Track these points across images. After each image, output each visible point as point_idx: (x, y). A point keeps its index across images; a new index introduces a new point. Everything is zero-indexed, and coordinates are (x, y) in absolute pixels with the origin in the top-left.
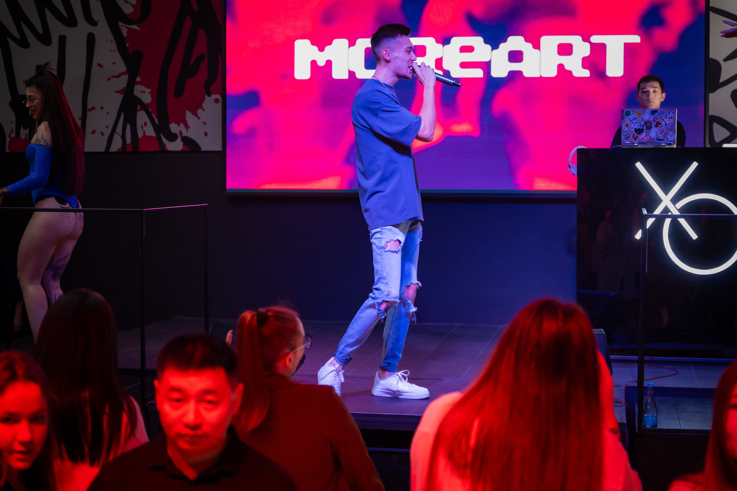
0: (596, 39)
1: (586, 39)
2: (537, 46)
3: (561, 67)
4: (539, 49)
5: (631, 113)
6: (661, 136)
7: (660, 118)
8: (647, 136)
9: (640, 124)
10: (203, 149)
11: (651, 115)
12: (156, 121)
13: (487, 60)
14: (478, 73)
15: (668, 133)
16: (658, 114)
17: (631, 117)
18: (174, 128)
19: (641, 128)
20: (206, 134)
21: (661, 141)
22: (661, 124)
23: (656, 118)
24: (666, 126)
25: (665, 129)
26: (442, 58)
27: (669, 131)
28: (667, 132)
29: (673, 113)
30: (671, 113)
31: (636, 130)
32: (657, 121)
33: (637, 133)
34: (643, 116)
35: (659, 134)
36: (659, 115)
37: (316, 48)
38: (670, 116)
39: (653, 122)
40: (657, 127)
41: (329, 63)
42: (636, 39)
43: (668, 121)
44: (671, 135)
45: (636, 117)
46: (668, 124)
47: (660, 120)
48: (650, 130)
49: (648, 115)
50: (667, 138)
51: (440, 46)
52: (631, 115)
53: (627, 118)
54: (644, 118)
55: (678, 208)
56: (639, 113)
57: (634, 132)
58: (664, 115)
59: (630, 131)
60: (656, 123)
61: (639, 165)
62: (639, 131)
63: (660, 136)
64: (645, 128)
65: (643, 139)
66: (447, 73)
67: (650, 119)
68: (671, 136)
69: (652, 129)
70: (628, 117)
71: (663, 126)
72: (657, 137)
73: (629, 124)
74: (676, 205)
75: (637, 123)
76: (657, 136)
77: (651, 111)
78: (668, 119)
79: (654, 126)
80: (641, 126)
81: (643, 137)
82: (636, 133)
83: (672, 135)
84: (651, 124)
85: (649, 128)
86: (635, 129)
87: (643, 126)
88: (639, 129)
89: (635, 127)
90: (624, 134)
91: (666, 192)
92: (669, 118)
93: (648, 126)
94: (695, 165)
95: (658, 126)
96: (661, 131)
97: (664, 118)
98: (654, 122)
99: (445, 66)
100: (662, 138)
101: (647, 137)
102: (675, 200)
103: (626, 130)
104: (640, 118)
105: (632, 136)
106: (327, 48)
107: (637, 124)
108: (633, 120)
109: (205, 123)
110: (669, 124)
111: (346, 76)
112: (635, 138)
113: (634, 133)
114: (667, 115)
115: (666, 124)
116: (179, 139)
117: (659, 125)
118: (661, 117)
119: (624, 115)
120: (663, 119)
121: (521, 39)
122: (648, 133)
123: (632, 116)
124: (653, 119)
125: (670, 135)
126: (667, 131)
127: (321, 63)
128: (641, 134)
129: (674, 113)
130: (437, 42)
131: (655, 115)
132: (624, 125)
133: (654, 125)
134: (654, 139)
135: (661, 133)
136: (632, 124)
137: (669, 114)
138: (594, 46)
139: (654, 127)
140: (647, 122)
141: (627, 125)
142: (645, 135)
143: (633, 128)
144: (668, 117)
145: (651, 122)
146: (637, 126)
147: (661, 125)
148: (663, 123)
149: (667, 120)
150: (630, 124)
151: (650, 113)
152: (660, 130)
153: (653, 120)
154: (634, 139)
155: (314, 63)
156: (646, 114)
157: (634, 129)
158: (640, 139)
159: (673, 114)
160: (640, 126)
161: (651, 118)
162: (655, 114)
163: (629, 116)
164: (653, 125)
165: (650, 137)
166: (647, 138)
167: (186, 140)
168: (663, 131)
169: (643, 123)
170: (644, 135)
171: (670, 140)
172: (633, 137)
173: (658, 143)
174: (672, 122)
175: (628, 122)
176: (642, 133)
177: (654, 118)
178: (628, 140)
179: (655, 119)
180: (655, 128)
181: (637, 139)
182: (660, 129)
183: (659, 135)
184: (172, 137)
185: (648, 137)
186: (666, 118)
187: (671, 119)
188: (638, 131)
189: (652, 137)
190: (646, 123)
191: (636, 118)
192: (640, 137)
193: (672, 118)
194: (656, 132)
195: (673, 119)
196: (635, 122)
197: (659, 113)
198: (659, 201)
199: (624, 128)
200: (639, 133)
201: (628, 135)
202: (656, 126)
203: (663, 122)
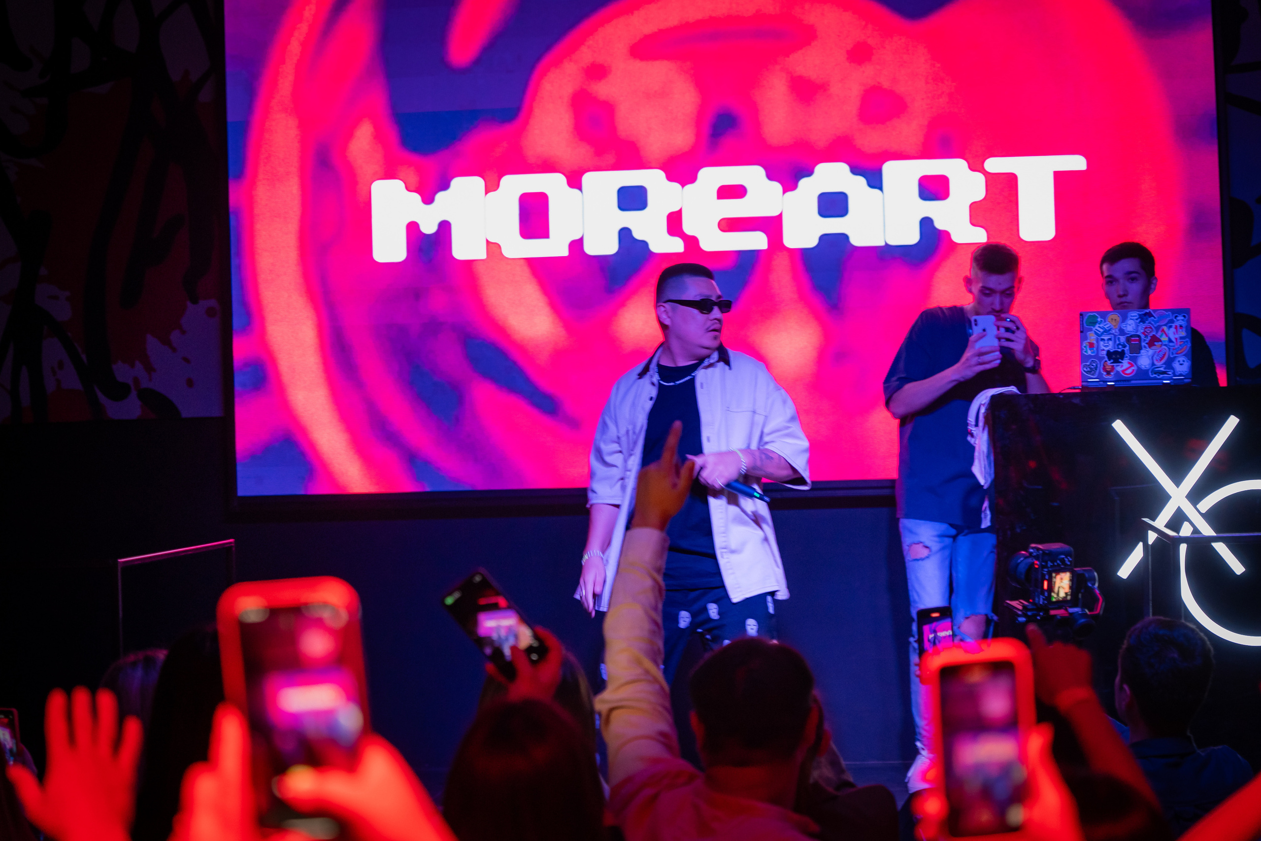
0: (996, 165)
1: (976, 166)
2: (875, 182)
3: (926, 223)
4: (881, 188)
5: (1099, 319)
6: (1160, 365)
7: (1158, 328)
8: (1132, 366)
9: (1118, 342)
10: (185, 414)
11: (1140, 322)
12: (84, 357)
13: (775, 213)
14: (757, 241)
15: (1176, 357)
16: (1153, 321)
17: (1099, 327)
18: (122, 371)
19: (1119, 350)
20: (190, 383)
21: (1162, 376)
22: (1159, 340)
23: (1151, 328)
24: (1171, 344)
25: (1169, 349)
26: (680, 211)
27: (1177, 354)
28: (1172, 356)
29: (1182, 318)
30: (1180, 318)
31: (1110, 354)
32: (1151, 335)
33: (1112, 361)
34: (1123, 326)
35: (1157, 360)
36: (1156, 322)
37: (416, 197)
38: (1178, 324)
39: (1143, 336)
40: (1153, 347)
41: (445, 227)
42: (1076, 163)
43: (1174, 333)
44: (1181, 362)
45: (1109, 328)
46: (1174, 340)
47: (1157, 332)
48: (1139, 353)
49: (1134, 325)
50: (1173, 368)
51: (676, 186)
52: (1098, 325)
53: (1091, 330)
54: (1124, 328)
55: (1203, 511)
56: (1114, 321)
57: (1107, 359)
58: (1166, 321)
59: (1097, 356)
60: (1149, 338)
61: (1119, 426)
62: (1116, 356)
63: (1158, 364)
64: (1127, 349)
65: (1123, 371)
66: (691, 242)
67: (1137, 331)
68: (1181, 364)
69: (1142, 351)
70: (1092, 327)
71: (1165, 345)
72: (1152, 366)
73: (1095, 342)
74: (1198, 506)
75: (1110, 339)
76: (1153, 364)
77: (1139, 314)
78: (1173, 330)
79: (1146, 345)
80: (1120, 347)
81: (1124, 368)
82: (1109, 360)
83: (1184, 361)
84: (1140, 340)
85: (1137, 349)
86: (1108, 352)
87: (1125, 346)
88: (1116, 352)
89: (1106, 349)
90: (1084, 364)
91: (1177, 480)
92: (1176, 327)
93: (1135, 344)
94: (1232, 422)
95: (1155, 345)
96: (1161, 354)
97: (1165, 328)
98: (1146, 336)
99: (688, 228)
100: (1162, 369)
101: (1133, 368)
102: (1195, 496)
103: (1090, 355)
104: (1117, 331)
105: (1102, 366)
106: (440, 196)
107: (1111, 343)
108: (1102, 334)
109: (186, 360)
110: (1176, 339)
111: (480, 254)
112: (1108, 370)
113: (1106, 361)
114: (1172, 321)
115: (1170, 341)
116: (134, 394)
117: (1156, 343)
118: (1160, 326)
119: (1085, 324)
120: (1163, 331)
121: (843, 168)
122: (1134, 360)
123: (1101, 325)
124: (1142, 331)
125: (1179, 361)
126: (1172, 353)
127: (429, 227)
128: (1121, 363)
129: (1184, 316)
130: (670, 178)
131: (1147, 322)
132: (1084, 345)
133: (1147, 343)
134: (1146, 371)
135: (1161, 360)
136: (1102, 343)
137: (1175, 319)
138: (992, 180)
139: (1145, 347)
140: (1132, 336)
141: (1091, 345)
142: (1129, 363)
143: (1104, 350)
144: (1174, 326)
145: (1139, 336)
146: (1110, 347)
147: (1160, 343)
148: (1164, 339)
149: (1171, 332)
150: (1097, 342)
151: (1137, 319)
152: (1160, 351)
153: (1143, 333)
154: (1105, 373)
155: (413, 228)
156: (1130, 322)
157: (1105, 353)
158: (1118, 372)
159: (1183, 320)
160: (1119, 344)
161: (1140, 328)
162: (1147, 320)
163: (1094, 327)
164: (1143, 344)
165: (1138, 367)
166: (1133, 370)
167: (149, 397)
168: (1164, 355)
169: (1123, 339)
170: (1125, 363)
171: (1180, 373)
172: (1104, 369)
173: (1155, 379)
174: (1181, 336)
175: (1092, 338)
176: (1122, 360)
177: (1146, 328)
178: (1093, 375)
179: (1146, 330)
180: (1148, 349)
181: (1112, 373)
182: (1158, 351)
183: (1156, 363)
184: (119, 392)
185: (1135, 368)
186: (1171, 327)
187: (1181, 330)
188: (1114, 356)
189: (1143, 367)
190: (1128, 340)
191: (1109, 330)
192: (1119, 369)
193: (1181, 327)
194: (1150, 357)
195: (1184, 329)
196: (1106, 338)
197: (1155, 318)
198: (1163, 498)
199: (1085, 350)
200: (1116, 361)
201: (1094, 364)
202: (1151, 344)
203: (1164, 335)
